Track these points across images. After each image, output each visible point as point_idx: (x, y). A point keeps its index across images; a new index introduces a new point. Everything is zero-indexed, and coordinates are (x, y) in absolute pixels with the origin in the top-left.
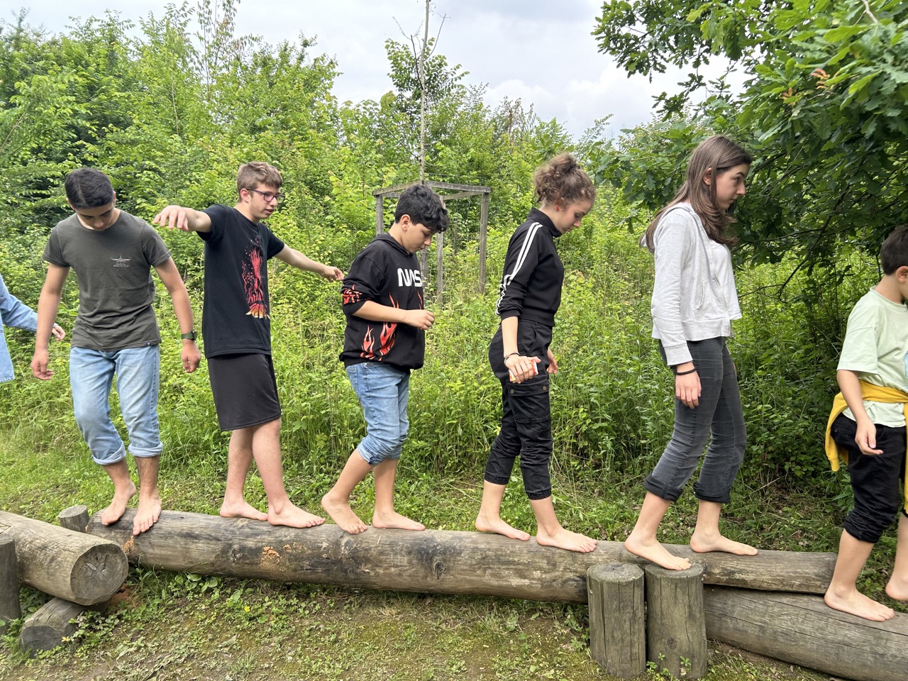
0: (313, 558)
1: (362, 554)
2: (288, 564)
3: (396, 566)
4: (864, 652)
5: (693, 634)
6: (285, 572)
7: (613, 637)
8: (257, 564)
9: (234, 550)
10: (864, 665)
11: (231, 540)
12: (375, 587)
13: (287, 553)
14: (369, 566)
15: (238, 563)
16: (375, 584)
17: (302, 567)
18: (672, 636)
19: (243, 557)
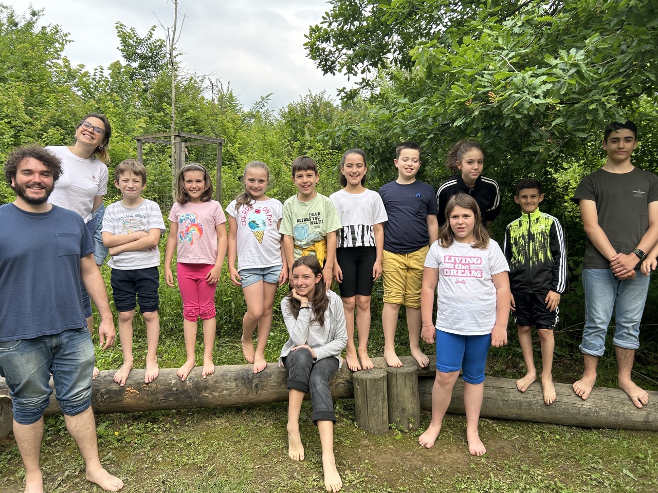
0: (165, 391)
1: (202, 384)
2: (146, 397)
3: (227, 389)
4: (498, 400)
5: (414, 404)
6: (144, 404)
7: (373, 411)
8: (121, 401)
9: (102, 393)
10: (499, 408)
11: (98, 386)
12: (211, 406)
13: (145, 390)
14: (208, 391)
15: (105, 402)
16: (212, 403)
17: (157, 399)
18: (404, 407)
19: (110, 397)
